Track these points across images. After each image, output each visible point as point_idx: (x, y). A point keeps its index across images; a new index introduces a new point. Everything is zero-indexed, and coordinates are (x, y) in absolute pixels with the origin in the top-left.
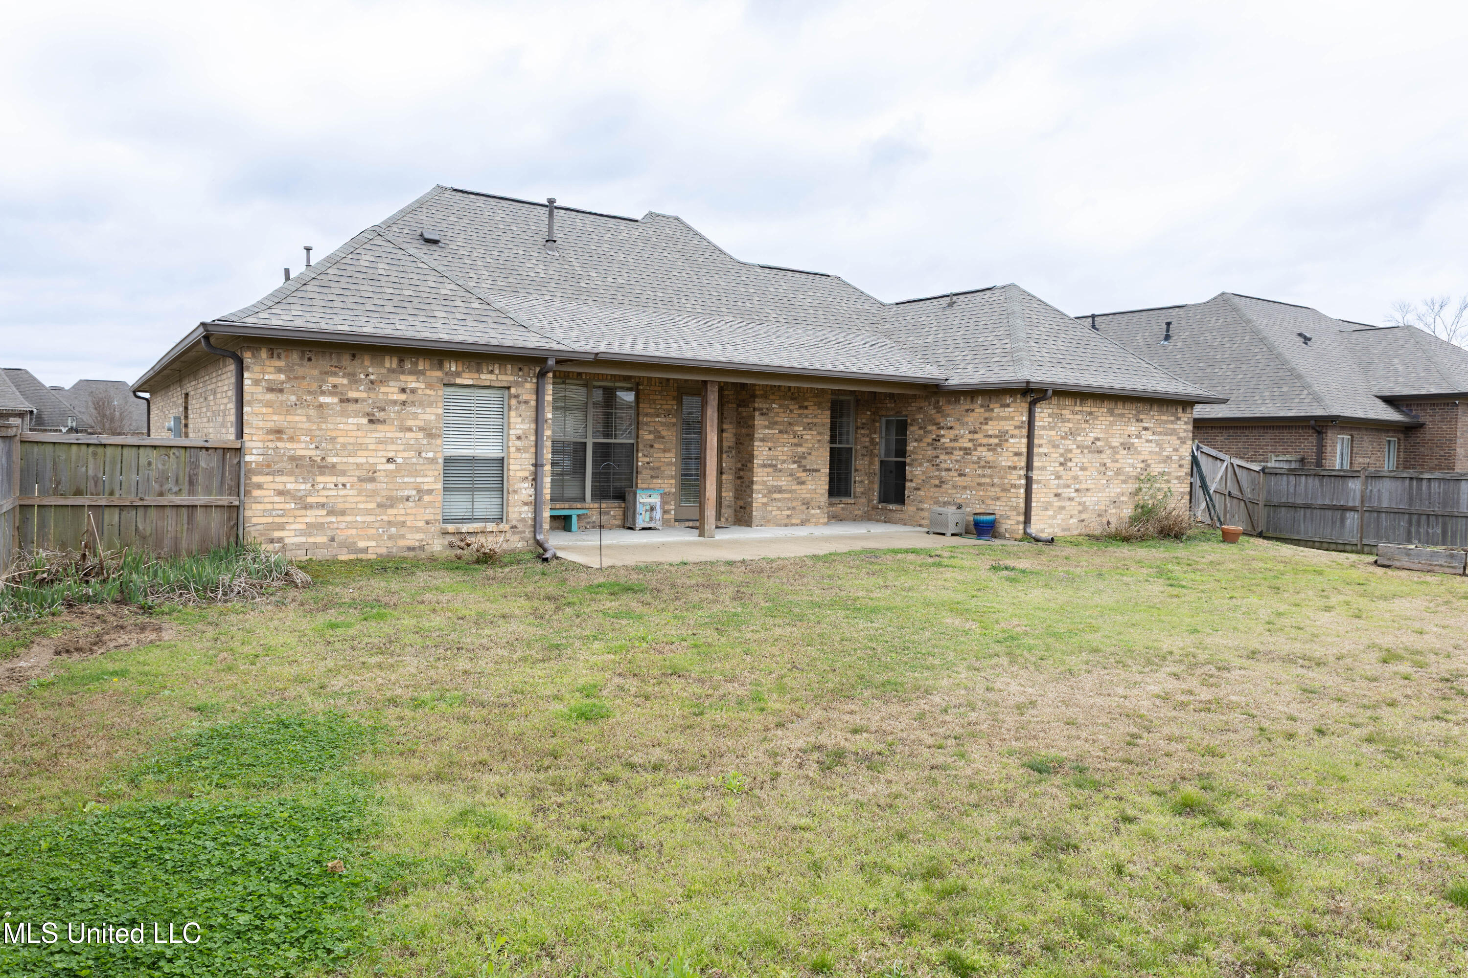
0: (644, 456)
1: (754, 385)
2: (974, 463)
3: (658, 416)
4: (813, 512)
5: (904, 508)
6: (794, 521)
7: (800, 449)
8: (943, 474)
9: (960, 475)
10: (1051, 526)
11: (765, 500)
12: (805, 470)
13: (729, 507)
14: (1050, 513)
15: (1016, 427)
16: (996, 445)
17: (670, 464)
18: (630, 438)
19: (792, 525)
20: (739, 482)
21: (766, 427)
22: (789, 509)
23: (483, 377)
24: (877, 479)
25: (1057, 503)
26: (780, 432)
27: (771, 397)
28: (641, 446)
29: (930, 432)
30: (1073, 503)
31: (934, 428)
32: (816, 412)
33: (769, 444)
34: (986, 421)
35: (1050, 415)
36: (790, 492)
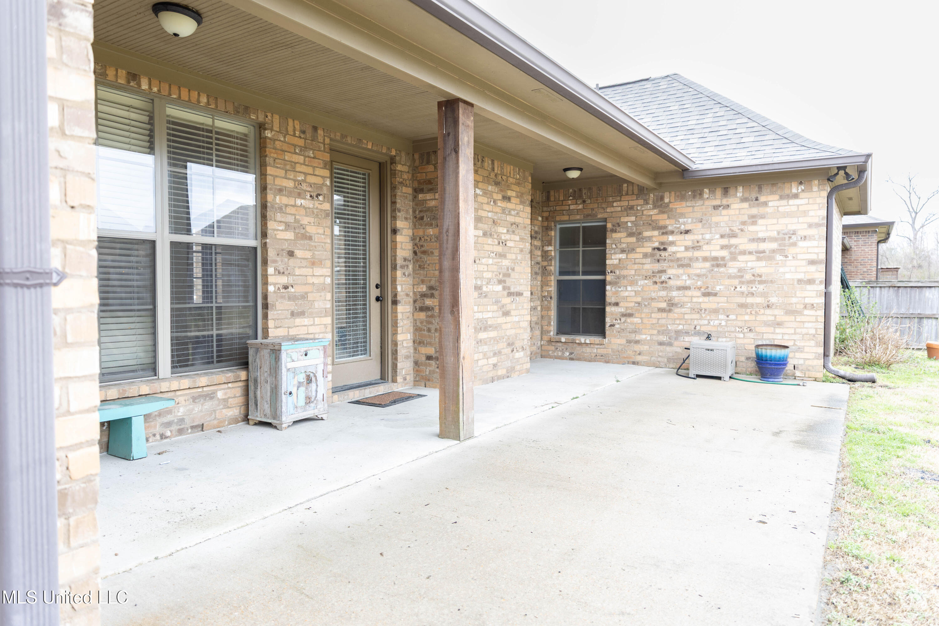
2: (730, 277)
5: (606, 341)
8: (675, 293)
9: (706, 295)
15: (810, 226)
16: (773, 251)
24: (553, 304)
29: (650, 239)
31: (656, 233)
34: (754, 219)
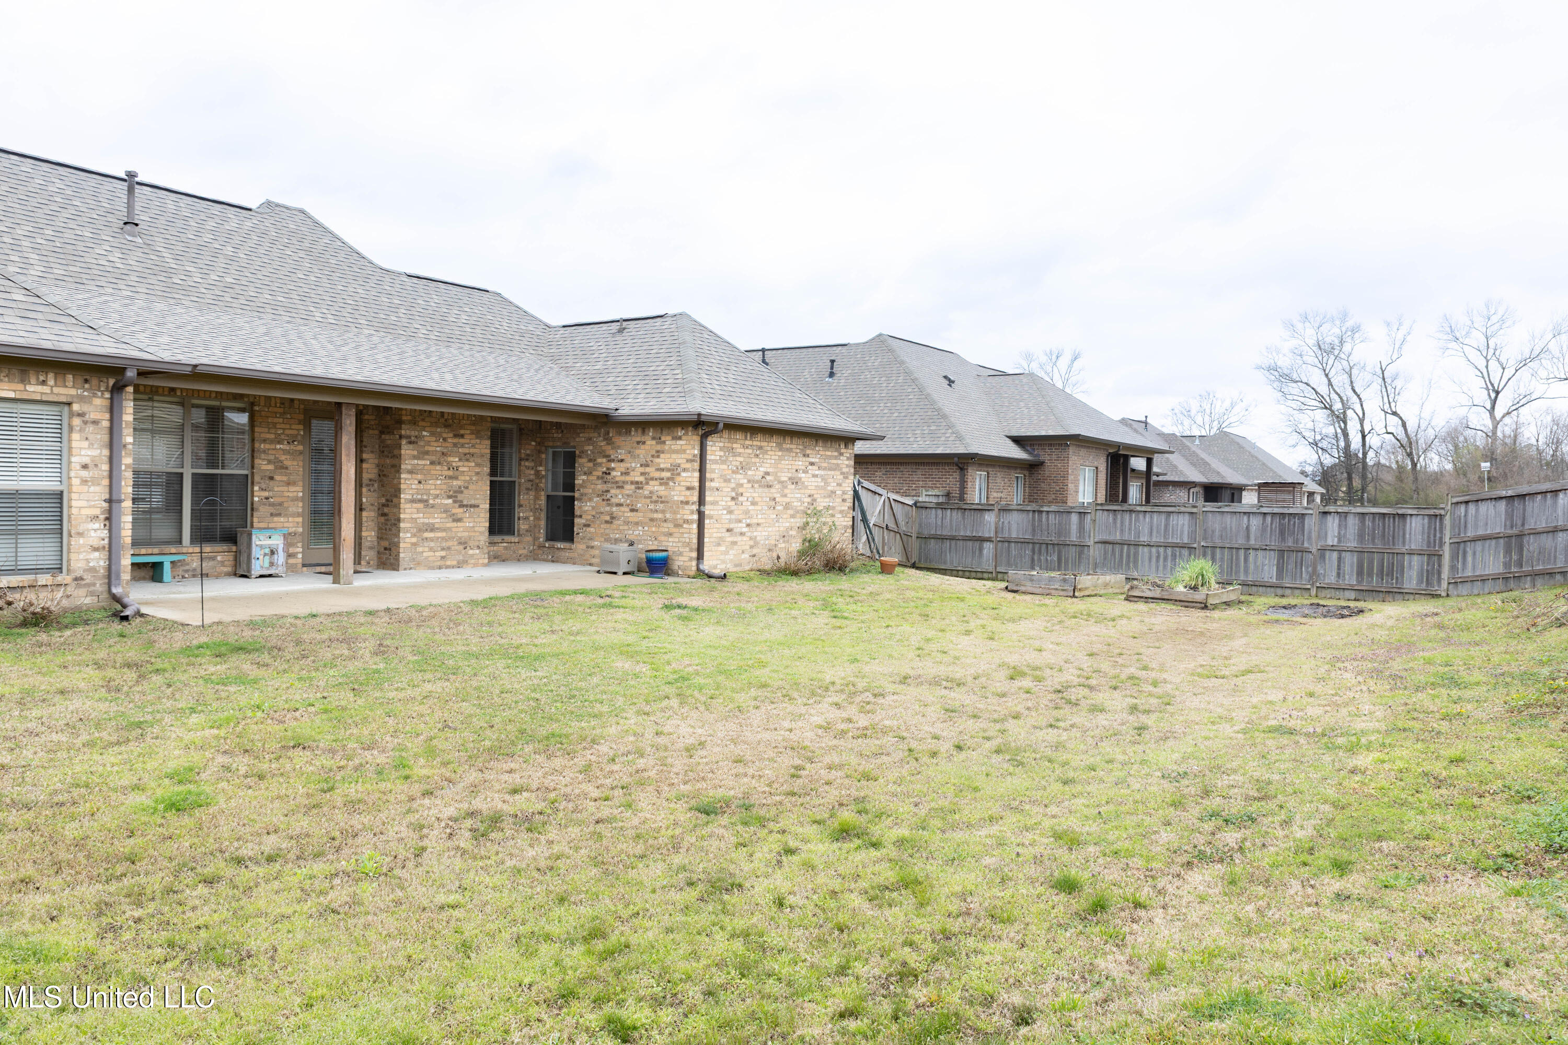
0: (262, 489)
1: (401, 409)
2: (645, 497)
3: (279, 443)
4: (471, 552)
5: (573, 546)
6: (449, 563)
7: (455, 483)
8: (614, 509)
9: (632, 510)
10: (724, 562)
11: (414, 540)
12: (461, 506)
13: (371, 548)
14: (723, 548)
15: (688, 461)
16: (668, 479)
17: (296, 499)
18: (241, 468)
19: (447, 567)
20: (382, 519)
21: (415, 457)
22: (443, 549)
23: (30, 388)
24: (544, 515)
25: (729, 538)
26: (432, 463)
27: (421, 423)
28: (257, 478)
29: (600, 464)
30: (745, 538)
31: (604, 460)
32: (473, 441)
33: (419, 477)
34: (658, 453)
35: (721, 449)
36: (444, 530)
